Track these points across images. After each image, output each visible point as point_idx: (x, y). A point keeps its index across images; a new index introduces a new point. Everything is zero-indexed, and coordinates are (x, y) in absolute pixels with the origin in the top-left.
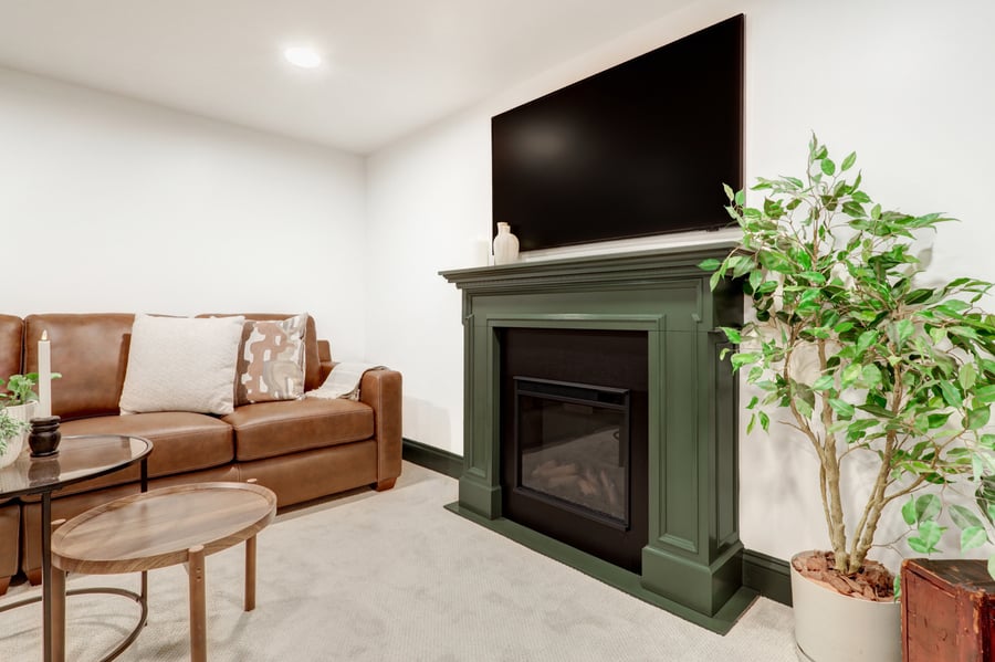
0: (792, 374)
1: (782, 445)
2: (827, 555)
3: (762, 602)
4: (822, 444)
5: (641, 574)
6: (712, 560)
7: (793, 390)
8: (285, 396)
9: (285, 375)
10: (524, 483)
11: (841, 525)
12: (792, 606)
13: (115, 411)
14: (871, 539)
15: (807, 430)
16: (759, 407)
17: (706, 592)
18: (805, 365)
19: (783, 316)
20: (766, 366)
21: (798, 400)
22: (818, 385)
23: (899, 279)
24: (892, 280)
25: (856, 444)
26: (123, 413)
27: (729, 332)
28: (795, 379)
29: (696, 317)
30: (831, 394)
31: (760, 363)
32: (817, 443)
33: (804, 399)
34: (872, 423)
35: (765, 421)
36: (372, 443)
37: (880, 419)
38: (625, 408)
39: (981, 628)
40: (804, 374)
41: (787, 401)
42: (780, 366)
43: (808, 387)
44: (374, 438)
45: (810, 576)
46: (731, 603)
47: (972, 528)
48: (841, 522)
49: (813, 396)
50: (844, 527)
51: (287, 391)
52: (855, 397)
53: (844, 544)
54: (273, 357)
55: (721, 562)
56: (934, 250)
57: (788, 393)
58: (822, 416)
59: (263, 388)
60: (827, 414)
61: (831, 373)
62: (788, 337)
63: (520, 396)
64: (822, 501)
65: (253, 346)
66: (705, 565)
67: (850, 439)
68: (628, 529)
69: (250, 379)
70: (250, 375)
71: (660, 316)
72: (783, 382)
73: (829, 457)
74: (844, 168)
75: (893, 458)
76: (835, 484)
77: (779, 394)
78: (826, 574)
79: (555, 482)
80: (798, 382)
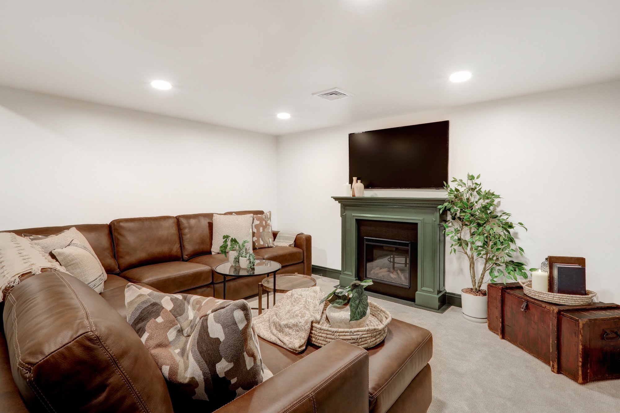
0: (462, 237)
1: (459, 258)
2: (471, 289)
3: (452, 307)
4: (470, 257)
5: (415, 302)
6: (438, 294)
7: (463, 242)
8: (270, 246)
9: (268, 237)
10: (367, 277)
11: (474, 279)
12: (461, 307)
13: (210, 253)
14: (482, 282)
15: (466, 253)
16: (453, 247)
17: (437, 304)
18: (466, 235)
19: (460, 218)
20: (455, 235)
21: (464, 245)
22: (469, 241)
23: (491, 212)
24: (489, 212)
25: (479, 257)
26: (213, 253)
27: (443, 224)
28: (463, 238)
29: (434, 219)
30: (473, 243)
31: (453, 234)
32: (469, 257)
33: (465, 244)
34: (482, 250)
35: (455, 251)
36: (302, 264)
37: (484, 249)
38: (409, 248)
39: (501, 294)
40: (465, 236)
41: (461, 245)
42: (459, 235)
43: (467, 241)
44: (303, 262)
45: (466, 293)
46: (444, 307)
47: (501, 273)
48: (475, 278)
49: (468, 244)
50: (475, 280)
51: (270, 244)
52: (480, 244)
53: (475, 284)
54: (263, 230)
55: (440, 295)
56: (501, 202)
57: (461, 242)
58: (470, 249)
59: (262, 243)
60: (471, 249)
61: (473, 237)
62: (461, 225)
63: (366, 244)
64: (470, 273)
65: (255, 226)
66: (436, 295)
67: (478, 255)
68: (410, 288)
69: (256, 239)
70: (256, 237)
71: (422, 218)
72: (459, 239)
73: (472, 260)
74: (477, 178)
75: (487, 261)
76: (473, 268)
77: (458, 243)
78: (470, 292)
79: (380, 275)
80: (464, 239)
